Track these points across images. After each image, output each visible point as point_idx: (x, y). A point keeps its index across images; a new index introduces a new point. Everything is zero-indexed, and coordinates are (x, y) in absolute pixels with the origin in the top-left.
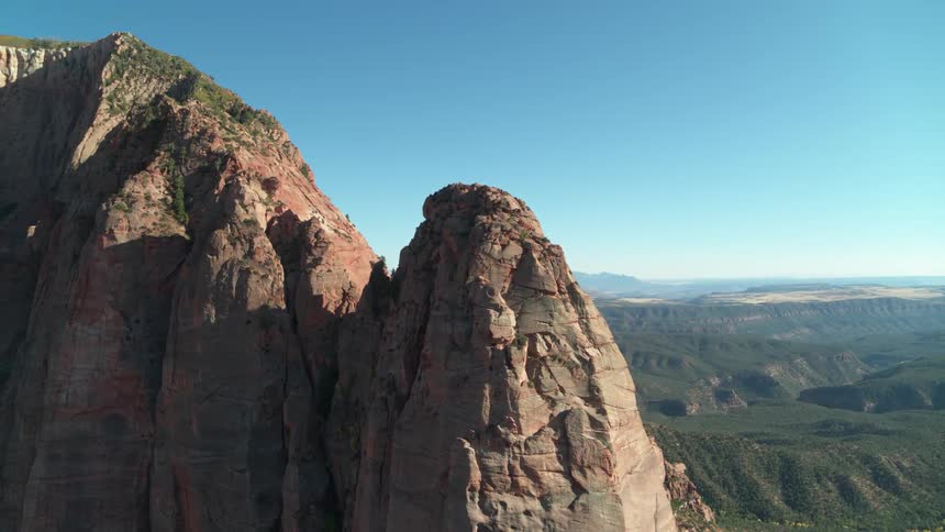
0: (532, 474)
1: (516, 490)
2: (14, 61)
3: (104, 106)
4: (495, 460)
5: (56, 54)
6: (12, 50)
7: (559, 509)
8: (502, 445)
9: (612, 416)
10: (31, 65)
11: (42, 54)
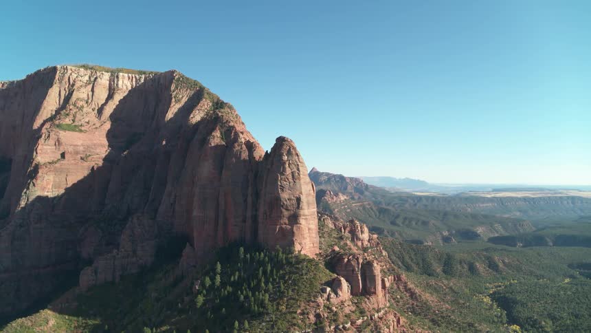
0: (288, 179)
1: (285, 181)
2: (134, 79)
3: (173, 100)
4: (282, 177)
5: (149, 77)
6: (133, 75)
7: (291, 184)
8: (284, 175)
9: (301, 173)
10: (140, 81)
11: (143, 76)
